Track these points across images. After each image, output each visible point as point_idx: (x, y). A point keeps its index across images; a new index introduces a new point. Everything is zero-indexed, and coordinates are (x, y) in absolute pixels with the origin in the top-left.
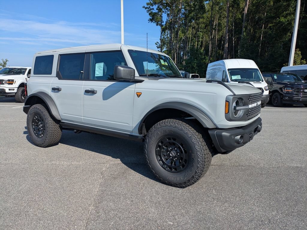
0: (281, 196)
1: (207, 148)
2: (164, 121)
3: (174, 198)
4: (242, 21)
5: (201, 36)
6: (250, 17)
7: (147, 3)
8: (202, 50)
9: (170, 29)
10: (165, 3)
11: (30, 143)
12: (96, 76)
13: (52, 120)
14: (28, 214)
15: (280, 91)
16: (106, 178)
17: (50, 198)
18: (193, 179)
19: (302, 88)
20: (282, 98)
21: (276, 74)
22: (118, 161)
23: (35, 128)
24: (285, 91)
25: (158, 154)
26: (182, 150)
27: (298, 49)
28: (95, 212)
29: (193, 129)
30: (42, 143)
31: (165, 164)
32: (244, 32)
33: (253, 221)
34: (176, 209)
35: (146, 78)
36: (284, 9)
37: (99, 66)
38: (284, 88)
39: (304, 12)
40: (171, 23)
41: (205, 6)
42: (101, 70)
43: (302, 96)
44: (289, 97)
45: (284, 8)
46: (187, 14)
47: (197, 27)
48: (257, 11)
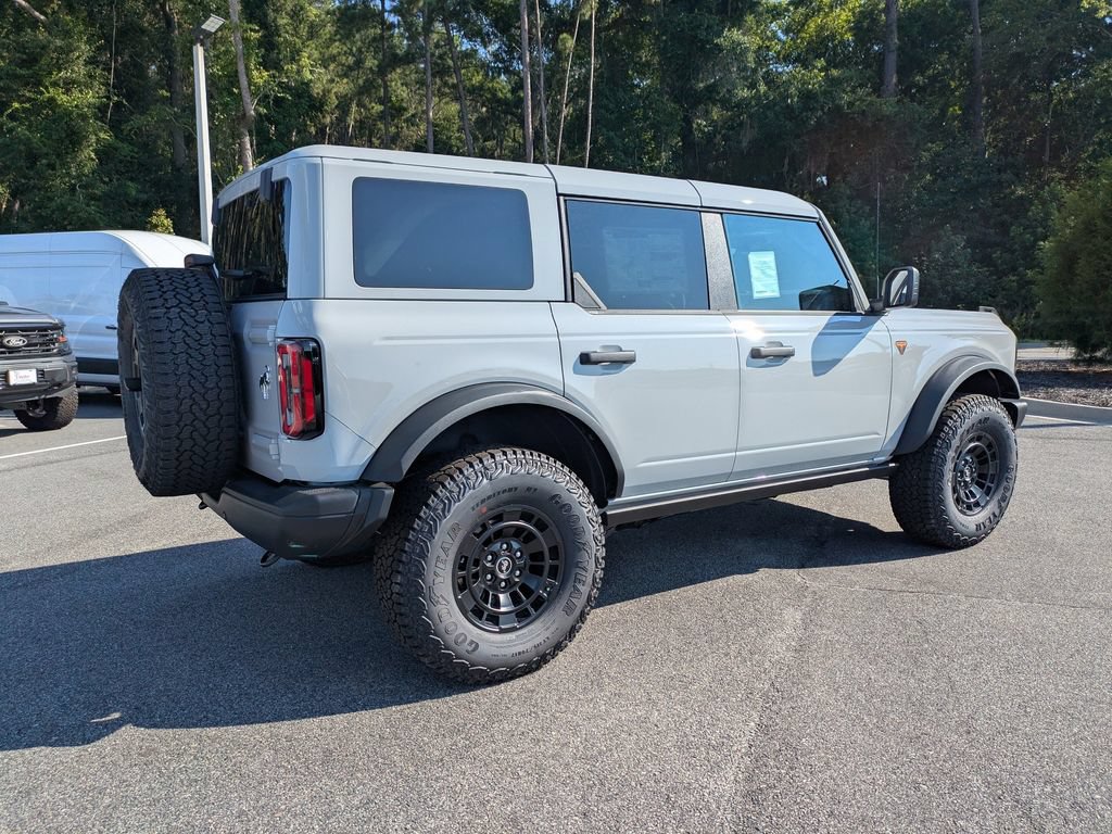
12: (756, 295)
37: (759, 263)
42: (770, 276)
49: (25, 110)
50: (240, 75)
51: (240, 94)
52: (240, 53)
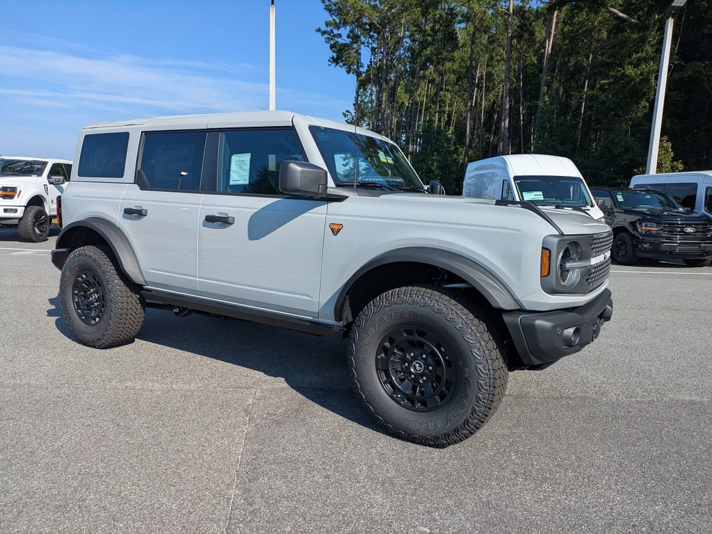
0: (669, 468)
1: (499, 355)
2: (397, 290)
3: (424, 470)
4: (541, 71)
5: (448, 101)
6: (558, 63)
7: (326, 22)
8: (450, 132)
9: (378, 82)
10: (366, 23)
11: (66, 338)
12: (231, 183)
13: (122, 283)
14: (86, 507)
15: (630, 229)
16: (258, 421)
17: (132, 467)
18: (466, 426)
19: (678, 224)
20: (635, 246)
21: (621, 190)
22: (281, 382)
23: (80, 303)
24: (642, 228)
25: (383, 368)
26: (439, 359)
27: (666, 138)
28: (243, 501)
29: (466, 311)
30: (98, 337)
31: (399, 390)
32: (544, 95)
33: (613, 525)
34: (432, 496)
35: (353, 191)
36: (634, 48)
37: (238, 161)
38: (640, 223)
39: (677, 54)
40: (380, 68)
41: (456, 33)
42: (245, 170)
43: (681, 243)
44: (651, 244)
45: (634, 46)
46: (417, 51)
47: (438, 79)
48: (573, 50)
49: (609, 84)
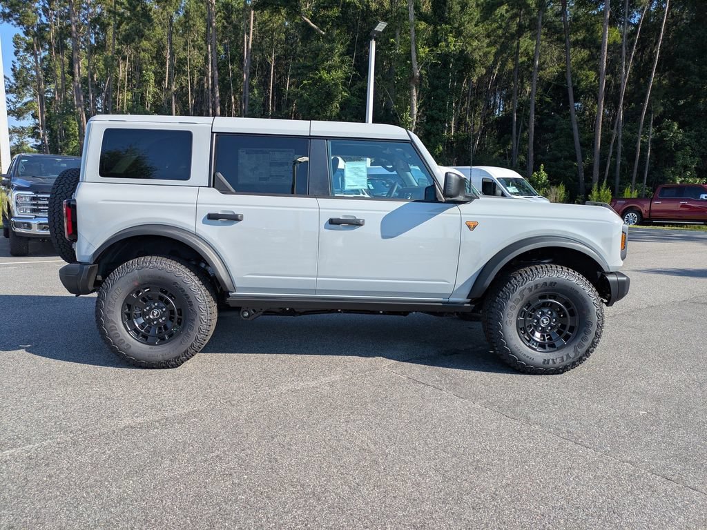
12: (347, 187)
42: (361, 176)
49: (309, 84)
50: (412, 53)
51: (411, 63)
52: (413, 39)
